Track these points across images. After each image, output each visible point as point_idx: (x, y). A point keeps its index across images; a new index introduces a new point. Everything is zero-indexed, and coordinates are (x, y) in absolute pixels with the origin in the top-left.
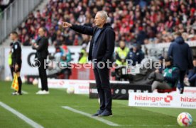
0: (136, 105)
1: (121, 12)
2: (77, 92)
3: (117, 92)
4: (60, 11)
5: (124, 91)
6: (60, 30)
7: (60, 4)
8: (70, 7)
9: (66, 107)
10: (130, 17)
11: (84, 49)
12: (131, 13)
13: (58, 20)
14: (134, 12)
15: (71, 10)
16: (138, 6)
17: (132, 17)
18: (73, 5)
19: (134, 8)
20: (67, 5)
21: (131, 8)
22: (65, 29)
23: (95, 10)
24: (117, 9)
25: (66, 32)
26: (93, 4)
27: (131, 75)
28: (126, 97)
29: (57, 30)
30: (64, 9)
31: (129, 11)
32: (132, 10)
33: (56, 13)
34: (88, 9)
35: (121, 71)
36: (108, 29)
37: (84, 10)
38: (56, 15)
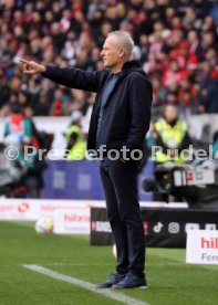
0: (205, 262)
1: (166, 33)
2: (59, 230)
3: (158, 228)
4: (18, 31)
5: (174, 228)
6: (20, 77)
7: (18, 14)
8: (43, 21)
9: (34, 267)
10: (189, 47)
12: (192, 35)
13: (13, 55)
14: (199, 32)
15: (45, 29)
16: (209, 20)
17: (194, 46)
18: (49, 16)
19: (198, 24)
20: (36, 17)
21: (192, 23)
23: (106, 27)
24: (158, 26)
25: (32, 83)
26: (98, 15)
28: (180, 242)
30: (27, 27)
31: (185, 32)
32: (194, 29)
33: (8, 36)
34: (85, 26)
36: (133, 74)
37: (76, 27)
38: (9, 42)
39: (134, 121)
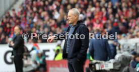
1: (93, 9)
4: (35, 9)
6: (36, 28)
7: (34, 3)
8: (45, 5)
10: (102, 14)
11: (59, 45)
12: (103, 10)
13: (33, 19)
14: (106, 9)
15: (45, 8)
16: (110, 3)
17: (105, 14)
18: (47, 3)
19: (106, 5)
20: (42, 3)
21: (104, 5)
22: (40, 27)
23: (69, 7)
24: (90, 6)
25: (41, 29)
26: (66, 2)
27: (105, 70)
29: (32, 28)
30: (38, 7)
31: (101, 8)
32: (104, 7)
33: (31, 11)
34: (62, 6)
35: (95, 67)
38: (31, 14)
39: (83, 45)
